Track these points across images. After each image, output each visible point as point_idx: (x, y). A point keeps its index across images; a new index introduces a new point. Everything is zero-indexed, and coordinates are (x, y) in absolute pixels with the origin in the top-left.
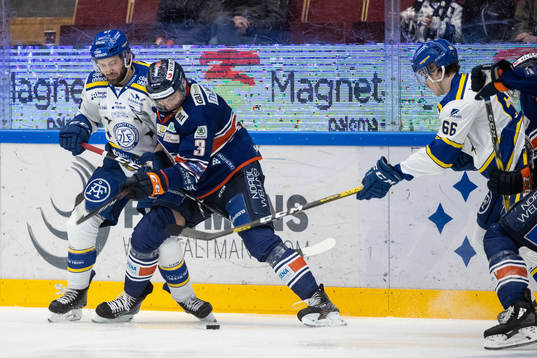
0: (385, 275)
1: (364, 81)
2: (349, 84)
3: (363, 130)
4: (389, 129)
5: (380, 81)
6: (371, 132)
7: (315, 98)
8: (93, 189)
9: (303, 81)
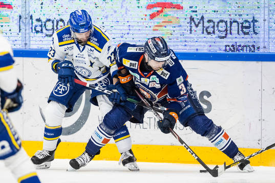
0: (259, 141)
1: (246, 21)
2: (238, 23)
3: (246, 51)
4: (262, 51)
5: (256, 21)
6: (251, 53)
7: (216, 32)
8: (58, 88)
9: (209, 21)
